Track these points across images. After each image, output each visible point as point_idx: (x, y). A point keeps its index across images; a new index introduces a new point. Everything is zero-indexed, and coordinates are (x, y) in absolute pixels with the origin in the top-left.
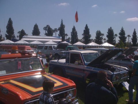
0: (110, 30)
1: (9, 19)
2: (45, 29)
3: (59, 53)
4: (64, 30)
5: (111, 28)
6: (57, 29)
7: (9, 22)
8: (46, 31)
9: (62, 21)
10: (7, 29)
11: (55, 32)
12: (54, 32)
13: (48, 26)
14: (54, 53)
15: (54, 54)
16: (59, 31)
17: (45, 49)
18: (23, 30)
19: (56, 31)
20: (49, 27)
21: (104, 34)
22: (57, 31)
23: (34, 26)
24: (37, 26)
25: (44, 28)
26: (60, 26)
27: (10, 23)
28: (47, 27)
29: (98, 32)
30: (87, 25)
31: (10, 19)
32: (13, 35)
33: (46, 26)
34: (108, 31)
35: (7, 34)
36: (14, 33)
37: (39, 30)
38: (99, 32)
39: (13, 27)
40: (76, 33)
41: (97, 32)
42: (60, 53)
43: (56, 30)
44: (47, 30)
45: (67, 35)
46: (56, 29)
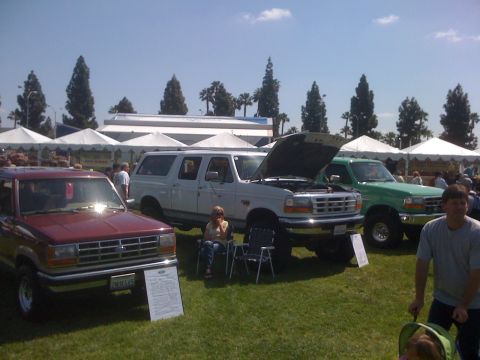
0: (454, 95)
1: (76, 62)
2: (206, 95)
3: (279, 212)
4: (276, 100)
5: (458, 88)
6: (252, 94)
7: (75, 70)
8: (211, 104)
9: (270, 65)
10: (69, 96)
11: (243, 107)
12: (239, 108)
13: (215, 84)
14: (247, 203)
15: (243, 213)
16: (257, 103)
17: (183, 175)
18: (125, 98)
19: (246, 104)
20: (222, 87)
21: (426, 114)
22: (250, 104)
23: (165, 87)
24: (178, 83)
25: (202, 94)
26: (261, 86)
27: (80, 77)
28: (212, 88)
29: (408, 105)
30: (363, 79)
31: (81, 60)
32: (90, 119)
33: (210, 86)
34: (445, 102)
35: (69, 116)
36: (93, 110)
37: (184, 99)
38: (412, 103)
39: (89, 91)
40: (322, 109)
41: (404, 104)
42: (287, 209)
43: (244, 100)
44: (212, 101)
45: (284, 118)
46: (247, 96)
